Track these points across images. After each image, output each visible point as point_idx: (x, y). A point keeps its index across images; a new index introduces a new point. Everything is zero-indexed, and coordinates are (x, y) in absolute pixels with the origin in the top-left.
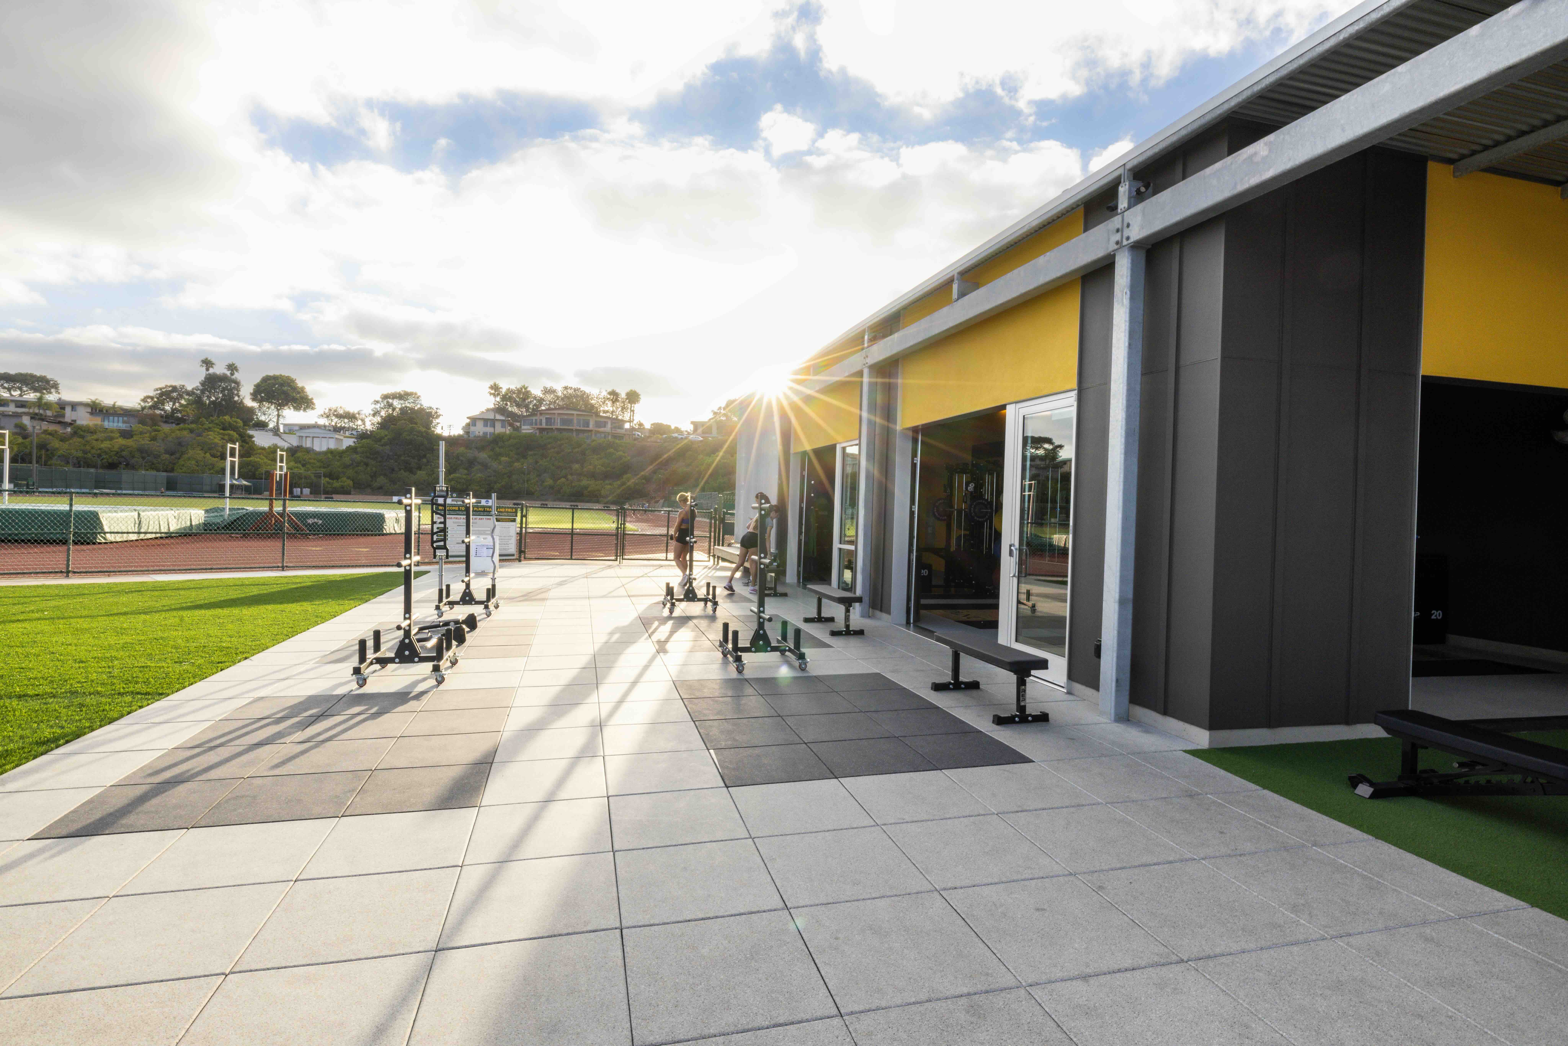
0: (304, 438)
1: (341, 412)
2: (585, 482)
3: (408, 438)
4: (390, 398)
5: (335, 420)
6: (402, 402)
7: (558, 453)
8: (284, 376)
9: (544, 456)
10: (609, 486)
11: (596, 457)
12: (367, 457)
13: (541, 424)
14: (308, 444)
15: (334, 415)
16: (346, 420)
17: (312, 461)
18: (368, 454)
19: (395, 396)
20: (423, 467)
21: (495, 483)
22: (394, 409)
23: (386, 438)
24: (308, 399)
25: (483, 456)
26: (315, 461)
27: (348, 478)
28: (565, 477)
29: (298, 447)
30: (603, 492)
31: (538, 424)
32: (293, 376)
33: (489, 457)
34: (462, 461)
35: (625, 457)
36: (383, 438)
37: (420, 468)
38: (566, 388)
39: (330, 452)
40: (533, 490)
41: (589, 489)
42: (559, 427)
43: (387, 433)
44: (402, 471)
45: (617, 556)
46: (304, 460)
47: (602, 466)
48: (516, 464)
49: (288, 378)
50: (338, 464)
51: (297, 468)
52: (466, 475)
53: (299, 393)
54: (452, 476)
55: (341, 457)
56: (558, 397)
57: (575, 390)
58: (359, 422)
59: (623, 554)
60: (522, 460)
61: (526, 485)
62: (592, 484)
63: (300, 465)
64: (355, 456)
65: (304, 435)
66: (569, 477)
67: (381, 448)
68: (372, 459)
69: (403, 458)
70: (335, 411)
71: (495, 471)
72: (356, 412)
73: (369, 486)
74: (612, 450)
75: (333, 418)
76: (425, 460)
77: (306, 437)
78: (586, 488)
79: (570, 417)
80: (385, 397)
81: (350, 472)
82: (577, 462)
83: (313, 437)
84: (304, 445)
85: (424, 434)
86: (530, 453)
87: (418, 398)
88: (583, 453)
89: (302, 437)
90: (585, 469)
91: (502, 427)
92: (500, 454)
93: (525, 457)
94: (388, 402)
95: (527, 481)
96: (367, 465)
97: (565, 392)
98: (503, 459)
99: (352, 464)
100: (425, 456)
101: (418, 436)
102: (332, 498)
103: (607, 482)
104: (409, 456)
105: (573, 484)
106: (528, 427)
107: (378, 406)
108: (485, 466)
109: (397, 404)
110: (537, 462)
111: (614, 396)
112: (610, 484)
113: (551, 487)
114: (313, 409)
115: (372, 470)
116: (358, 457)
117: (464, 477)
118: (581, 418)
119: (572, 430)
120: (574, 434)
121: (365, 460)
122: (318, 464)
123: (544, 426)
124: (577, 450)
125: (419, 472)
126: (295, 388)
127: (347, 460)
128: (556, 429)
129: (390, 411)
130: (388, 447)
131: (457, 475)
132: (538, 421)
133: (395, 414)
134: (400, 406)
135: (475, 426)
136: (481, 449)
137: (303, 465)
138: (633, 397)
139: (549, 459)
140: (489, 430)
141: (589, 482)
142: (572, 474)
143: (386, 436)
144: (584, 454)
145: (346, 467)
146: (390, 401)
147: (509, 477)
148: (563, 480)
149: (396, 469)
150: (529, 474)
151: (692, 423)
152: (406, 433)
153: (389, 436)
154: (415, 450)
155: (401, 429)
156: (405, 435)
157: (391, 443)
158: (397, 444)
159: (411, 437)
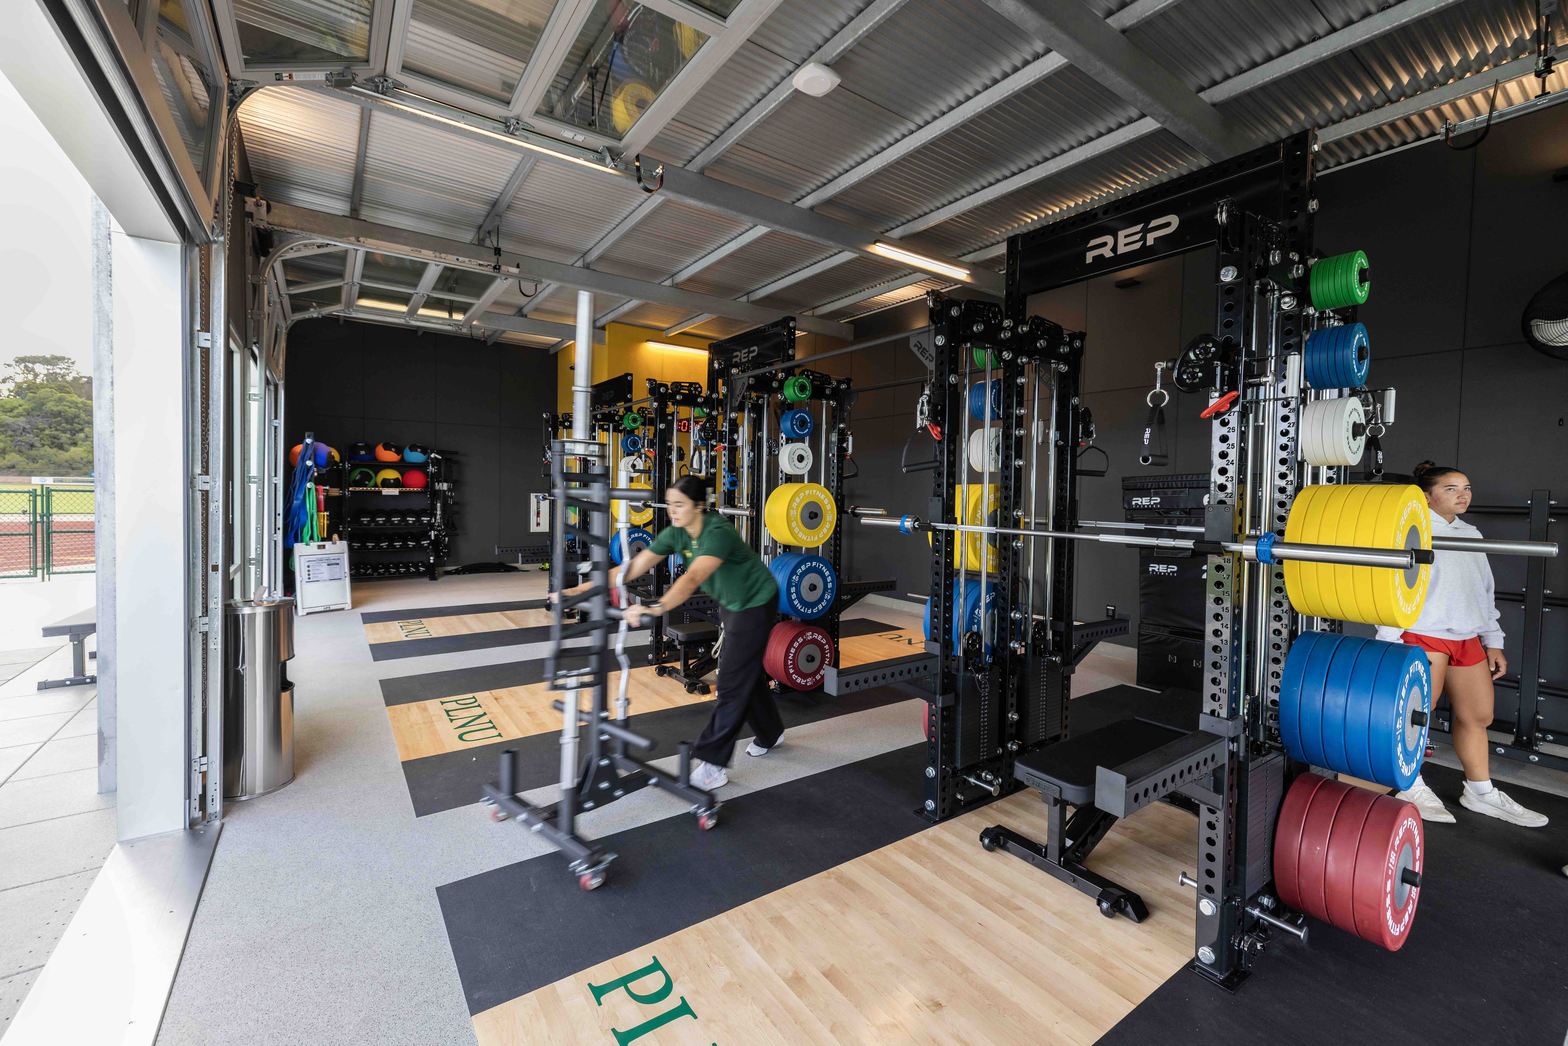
3: (55, 409)
4: (29, 362)
6: (49, 367)
19: (37, 360)
20: (80, 442)
22: (36, 375)
23: (20, 408)
36: (16, 408)
37: (75, 444)
43: (22, 402)
44: (47, 448)
67: (12, 420)
69: (47, 432)
76: (82, 435)
80: (22, 360)
87: (73, 363)
94: (26, 367)
100: (82, 430)
101: (70, 407)
104: (57, 430)
107: (10, 370)
109: (40, 369)
125: (73, 449)
129: (31, 377)
130: (22, 419)
133: (38, 381)
134: (45, 372)
143: (20, 406)
146: (30, 365)
149: (38, 444)
152: (53, 403)
153: (26, 406)
154: (67, 423)
155: (45, 398)
156: (51, 406)
157: (28, 414)
158: (38, 416)
159: (60, 408)
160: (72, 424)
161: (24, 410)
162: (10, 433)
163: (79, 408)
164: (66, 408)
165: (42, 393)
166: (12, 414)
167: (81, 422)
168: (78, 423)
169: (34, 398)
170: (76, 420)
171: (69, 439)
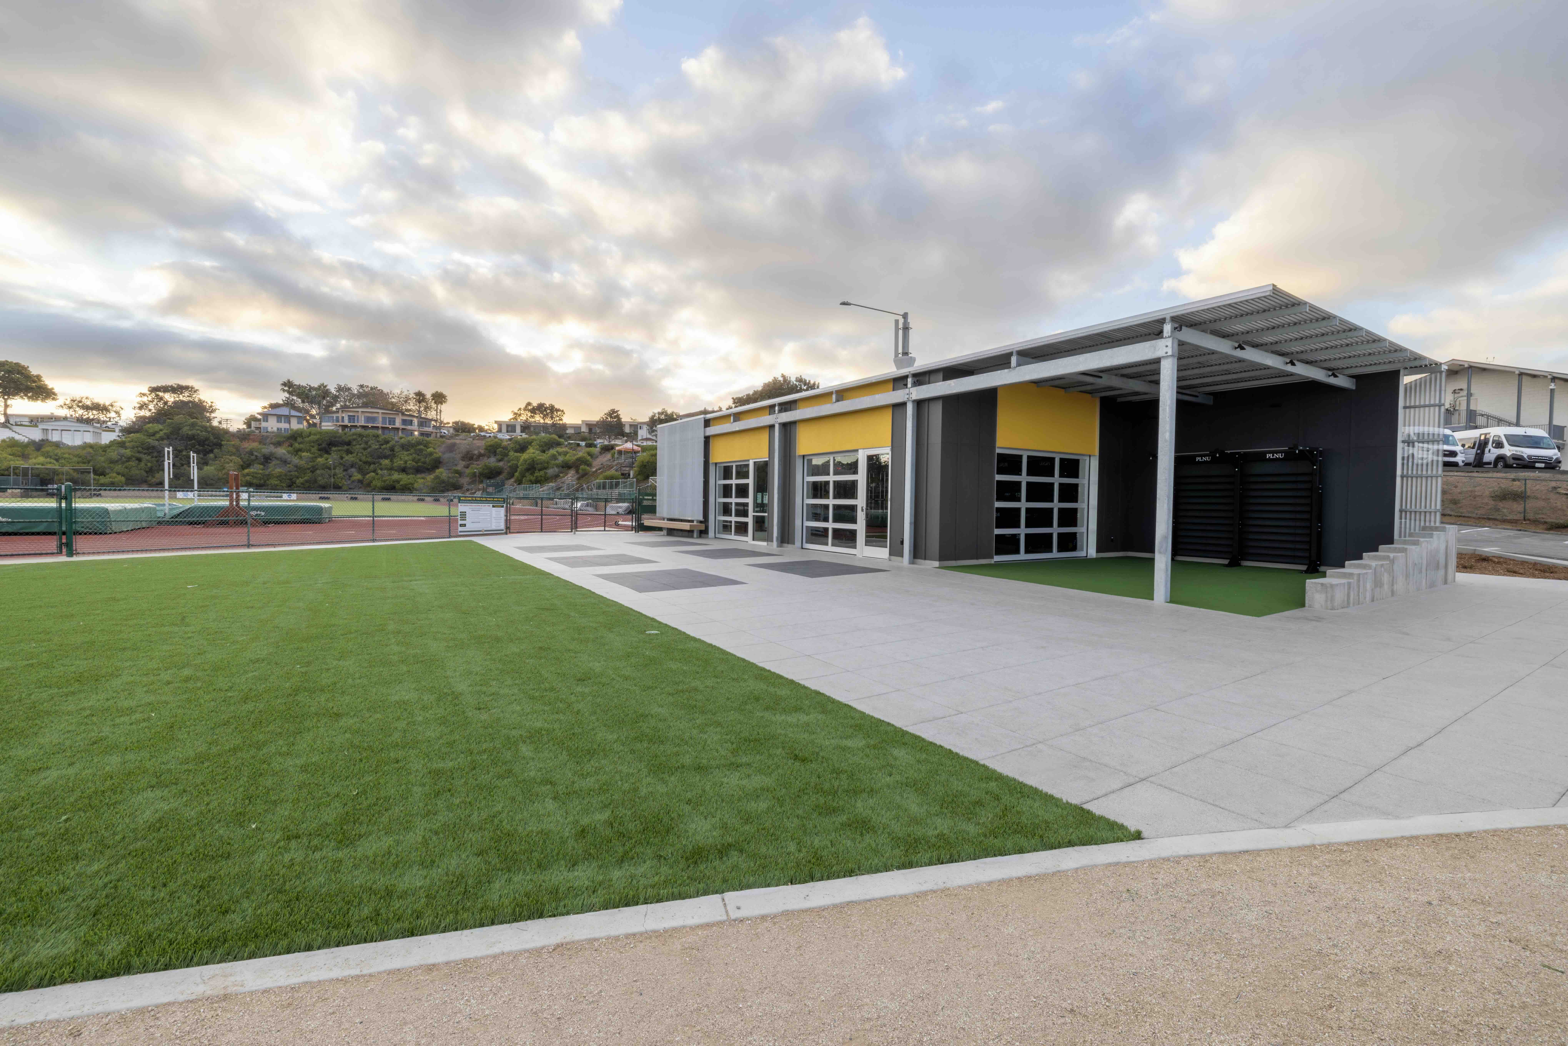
0: (50, 431)
1: (89, 403)
2: (396, 476)
3: (190, 433)
4: (160, 391)
5: (80, 412)
6: (176, 395)
7: (365, 449)
8: (11, 363)
9: (349, 452)
10: (422, 480)
11: (405, 453)
12: (139, 452)
13: (343, 421)
14: (55, 437)
15: (78, 406)
16: (95, 412)
17: (66, 456)
18: (140, 449)
19: (166, 389)
20: (210, 462)
21: (298, 478)
22: (165, 403)
23: (161, 432)
24: (48, 389)
25: (281, 451)
26: (71, 456)
27: (118, 474)
28: (374, 471)
29: (43, 440)
30: (416, 486)
31: (340, 420)
32: (23, 363)
33: (288, 452)
34: (256, 456)
35: (436, 453)
38: (362, 386)
39: (86, 446)
40: (340, 485)
41: (401, 483)
42: (363, 424)
45: (572, 529)
46: (56, 455)
47: (413, 461)
48: (319, 459)
49: (17, 364)
50: (103, 459)
51: (50, 463)
52: (262, 470)
53: (34, 382)
54: (246, 471)
55: (105, 451)
56: (354, 395)
57: (372, 389)
58: (113, 415)
59: (576, 528)
60: (326, 456)
61: (332, 480)
62: (405, 478)
63: (52, 461)
64: (123, 451)
65: (50, 428)
66: (379, 472)
67: (156, 443)
68: (145, 454)
70: (80, 402)
71: (296, 466)
72: (107, 404)
73: (146, 482)
74: (422, 447)
75: (77, 409)
76: (211, 455)
77: (52, 430)
78: (398, 481)
79: (376, 415)
80: (154, 390)
81: (119, 467)
82: (386, 457)
83: (62, 430)
84: (50, 438)
85: (209, 429)
86: (334, 449)
87: (193, 392)
88: (392, 449)
89: (47, 430)
90: (395, 464)
91: (298, 423)
92: (300, 450)
93: (328, 453)
94: (157, 395)
95: (334, 475)
96: (139, 460)
97: (361, 391)
98: (304, 454)
99: (121, 459)
101: (200, 431)
102: (100, 494)
103: (419, 476)
105: (384, 479)
106: (330, 424)
107: (145, 399)
108: (285, 462)
109: (170, 398)
110: (342, 458)
111: (420, 397)
112: (423, 478)
113: (360, 481)
114: (54, 399)
115: (146, 465)
116: (128, 452)
117: (261, 472)
118: (387, 416)
119: (378, 427)
120: (380, 432)
121: (137, 455)
122: (75, 459)
123: (346, 422)
124: (384, 446)
126: (28, 377)
127: (113, 455)
128: (360, 426)
129: (161, 405)
131: (252, 470)
132: (340, 418)
133: (167, 408)
134: (172, 400)
135: (267, 421)
136: (278, 444)
137: (57, 460)
138: (439, 398)
139: (355, 454)
140: (284, 426)
141: (401, 476)
142: (381, 469)
143: (161, 430)
144: (393, 451)
145: (112, 462)
146: (161, 394)
147: (312, 472)
148: (373, 474)
150: (334, 469)
151: (496, 422)
152: (188, 428)
153: (165, 431)
154: (199, 445)
155: (181, 424)
156: (186, 430)
157: (168, 438)
158: (176, 439)
159: (194, 432)
160: (203, 446)
161: (165, 433)
162: (155, 454)
163: (208, 432)
164: (198, 432)
165: (178, 418)
166: (154, 438)
167: (211, 444)
168: (208, 445)
169: (172, 423)
170: (207, 443)
171: (202, 458)
